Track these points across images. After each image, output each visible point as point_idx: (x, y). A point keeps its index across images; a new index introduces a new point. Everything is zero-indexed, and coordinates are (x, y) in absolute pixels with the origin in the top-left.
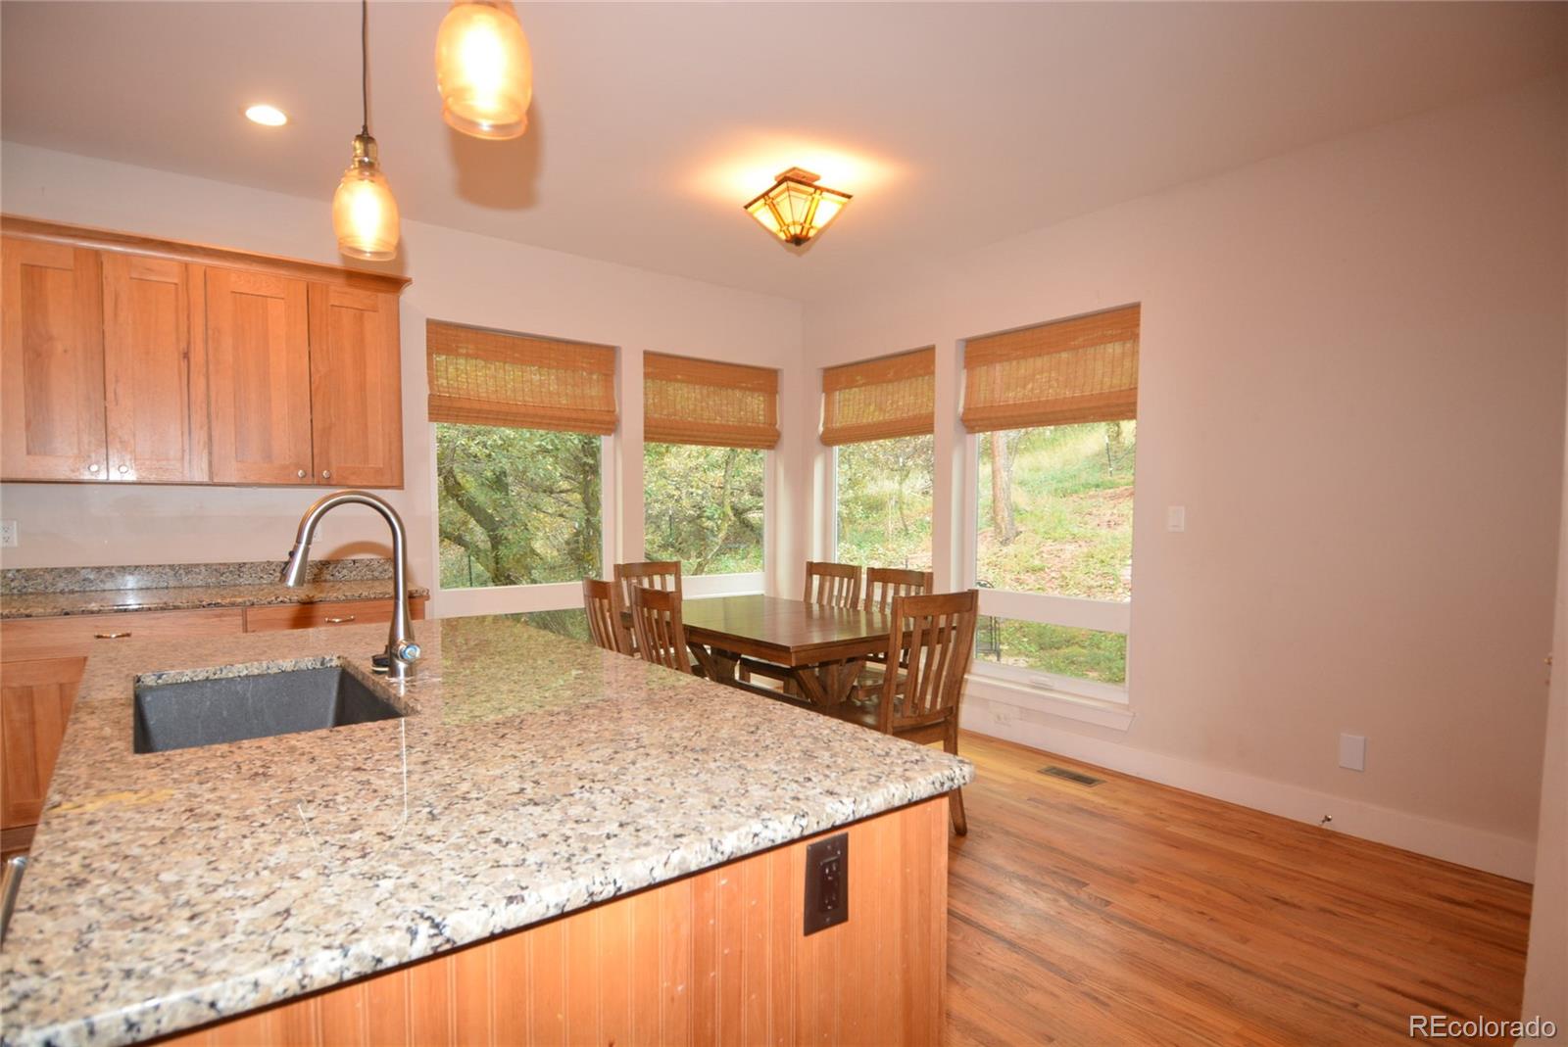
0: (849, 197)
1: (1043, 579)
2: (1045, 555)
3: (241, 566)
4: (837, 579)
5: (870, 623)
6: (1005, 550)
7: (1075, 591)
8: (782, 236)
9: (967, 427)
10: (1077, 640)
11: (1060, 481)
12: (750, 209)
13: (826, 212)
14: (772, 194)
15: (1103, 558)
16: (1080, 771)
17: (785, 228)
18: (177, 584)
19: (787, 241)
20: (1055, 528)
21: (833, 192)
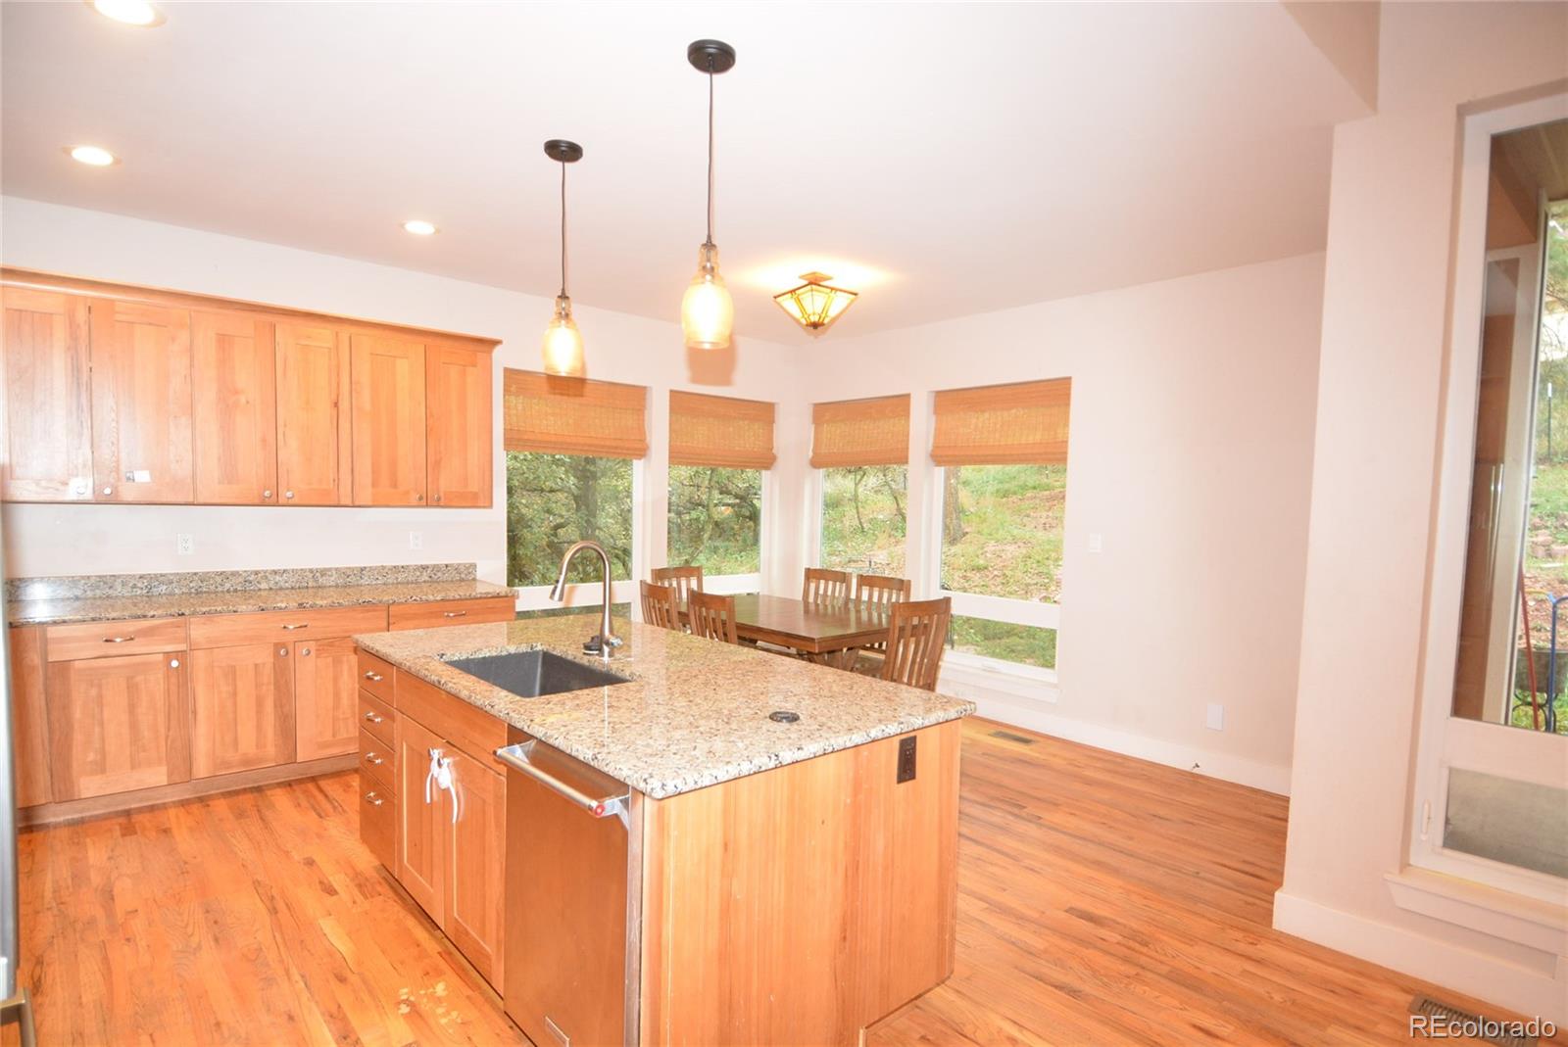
0: (855, 294)
1: (987, 576)
2: (988, 555)
3: (362, 569)
4: (831, 583)
5: (858, 619)
6: (954, 549)
7: (1015, 588)
8: (804, 322)
9: (935, 461)
10: (1016, 631)
11: (1001, 482)
12: (779, 299)
13: (838, 304)
14: (797, 292)
15: (1040, 559)
16: (1020, 734)
17: (806, 316)
18: (315, 584)
19: (807, 325)
20: (998, 529)
21: (845, 291)
